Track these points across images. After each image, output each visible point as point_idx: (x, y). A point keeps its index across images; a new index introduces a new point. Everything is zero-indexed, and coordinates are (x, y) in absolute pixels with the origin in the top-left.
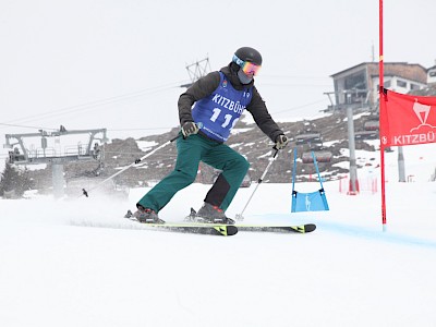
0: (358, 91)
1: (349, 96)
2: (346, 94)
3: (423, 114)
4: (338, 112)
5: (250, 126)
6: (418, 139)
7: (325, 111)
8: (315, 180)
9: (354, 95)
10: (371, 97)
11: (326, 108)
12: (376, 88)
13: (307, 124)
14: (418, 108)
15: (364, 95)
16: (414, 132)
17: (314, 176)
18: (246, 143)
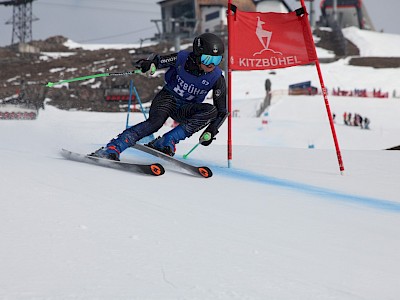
0: (186, 20)
1: (177, 25)
2: (173, 23)
3: (265, 39)
4: (165, 41)
5: (72, 51)
6: (261, 63)
7: (152, 39)
8: (138, 111)
9: (182, 24)
10: (200, 27)
11: (153, 36)
12: (204, 18)
13: (133, 52)
14: (261, 33)
15: (192, 25)
16: (258, 56)
17: (138, 107)
18: (67, 68)
